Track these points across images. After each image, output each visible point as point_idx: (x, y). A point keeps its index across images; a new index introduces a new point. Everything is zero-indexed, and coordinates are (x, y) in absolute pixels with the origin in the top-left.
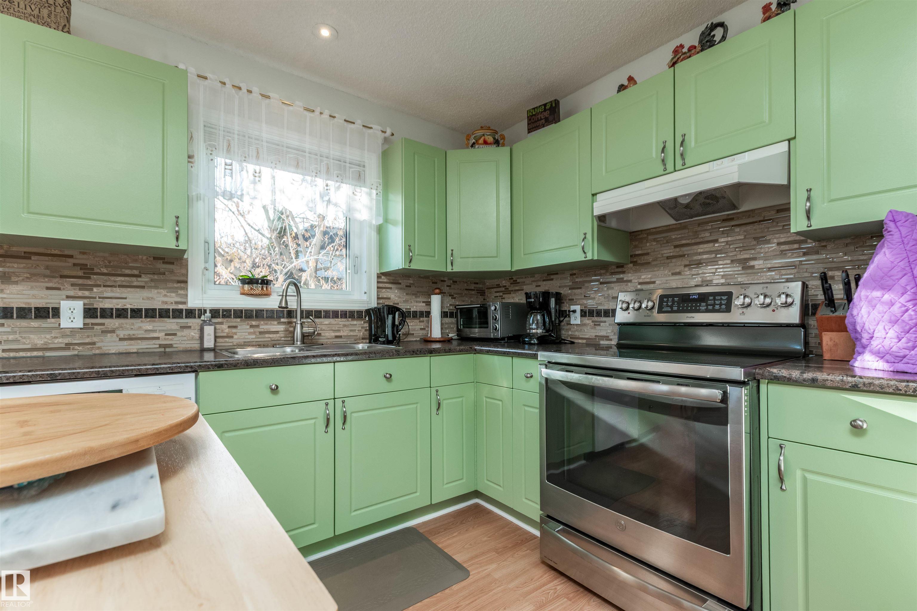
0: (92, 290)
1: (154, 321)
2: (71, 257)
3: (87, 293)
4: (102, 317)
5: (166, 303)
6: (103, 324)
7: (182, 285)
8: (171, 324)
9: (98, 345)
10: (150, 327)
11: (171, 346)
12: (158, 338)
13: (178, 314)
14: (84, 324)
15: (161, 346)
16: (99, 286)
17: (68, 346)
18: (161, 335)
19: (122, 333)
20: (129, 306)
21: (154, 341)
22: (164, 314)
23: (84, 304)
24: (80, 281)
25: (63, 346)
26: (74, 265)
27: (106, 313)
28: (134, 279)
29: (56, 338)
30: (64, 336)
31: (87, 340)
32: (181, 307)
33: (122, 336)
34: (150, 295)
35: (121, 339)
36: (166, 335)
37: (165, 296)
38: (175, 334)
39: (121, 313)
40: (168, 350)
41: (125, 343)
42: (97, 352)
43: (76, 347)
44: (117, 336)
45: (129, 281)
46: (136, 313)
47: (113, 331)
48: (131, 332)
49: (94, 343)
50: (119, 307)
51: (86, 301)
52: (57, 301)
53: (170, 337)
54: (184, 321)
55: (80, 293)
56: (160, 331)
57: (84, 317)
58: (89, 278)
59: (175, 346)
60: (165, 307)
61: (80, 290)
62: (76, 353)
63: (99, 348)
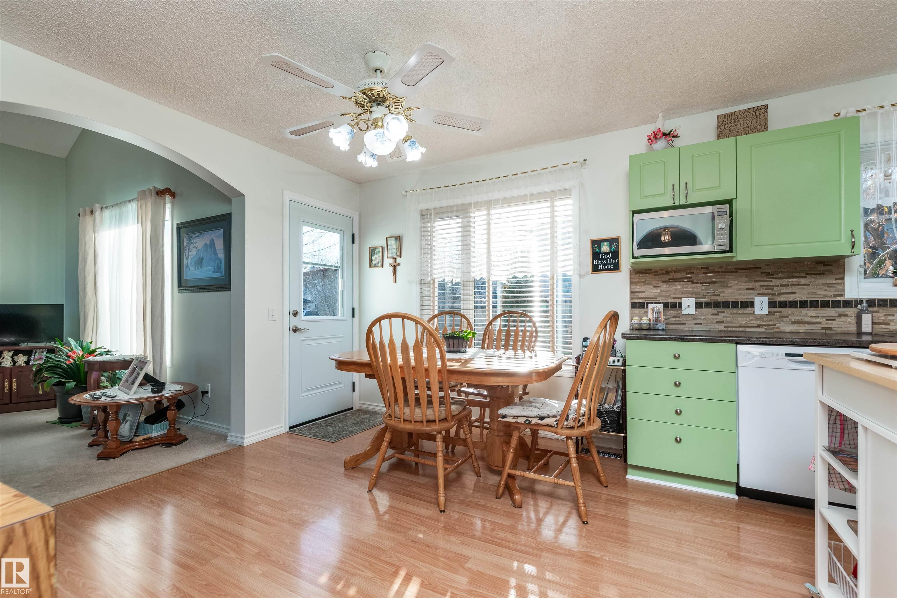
0: (773, 289)
1: (817, 310)
2: (760, 268)
3: (770, 291)
4: (780, 307)
5: (827, 296)
6: (781, 312)
7: (840, 281)
8: (831, 312)
9: (777, 326)
10: (814, 314)
11: (830, 329)
12: (820, 323)
13: (836, 304)
14: (769, 312)
15: (823, 328)
16: (778, 286)
17: (759, 326)
18: (823, 320)
19: (793, 318)
20: (798, 299)
21: (817, 325)
22: (825, 304)
23: (769, 299)
24: (766, 284)
25: (756, 325)
26: (762, 273)
27: (783, 304)
28: (802, 279)
29: (752, 320)
30: (758, 319)
31: (771, 323)
32: (838, 298)
33: (793, 320)
34: (814, 291)
35: (793, 323)
36: (827, 320)
37: (826, 290)
38: (834, 320)
39: (793, 304)
40: (828, 332)
41: (796, 325)
42: (777, 330)
43: (764, 327)
44: (790, 320)
45: (798, 282)
46: (803, 304)
47: (787, 317)
48: (800, 318)
49: (775, 325)
50: (791, 300)
51: (770, 296)
52: (753, 297)
53: (830, 322)
54: (842, 310)
55: (766, 291)
56: (822, 317)
57: (769, 307)
58: (771, 281)
59: (833, 329)
60: (826, 299)
61: (766, 289)
62: (764, 330)
63: (778, 328)
